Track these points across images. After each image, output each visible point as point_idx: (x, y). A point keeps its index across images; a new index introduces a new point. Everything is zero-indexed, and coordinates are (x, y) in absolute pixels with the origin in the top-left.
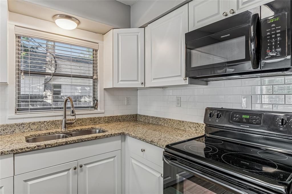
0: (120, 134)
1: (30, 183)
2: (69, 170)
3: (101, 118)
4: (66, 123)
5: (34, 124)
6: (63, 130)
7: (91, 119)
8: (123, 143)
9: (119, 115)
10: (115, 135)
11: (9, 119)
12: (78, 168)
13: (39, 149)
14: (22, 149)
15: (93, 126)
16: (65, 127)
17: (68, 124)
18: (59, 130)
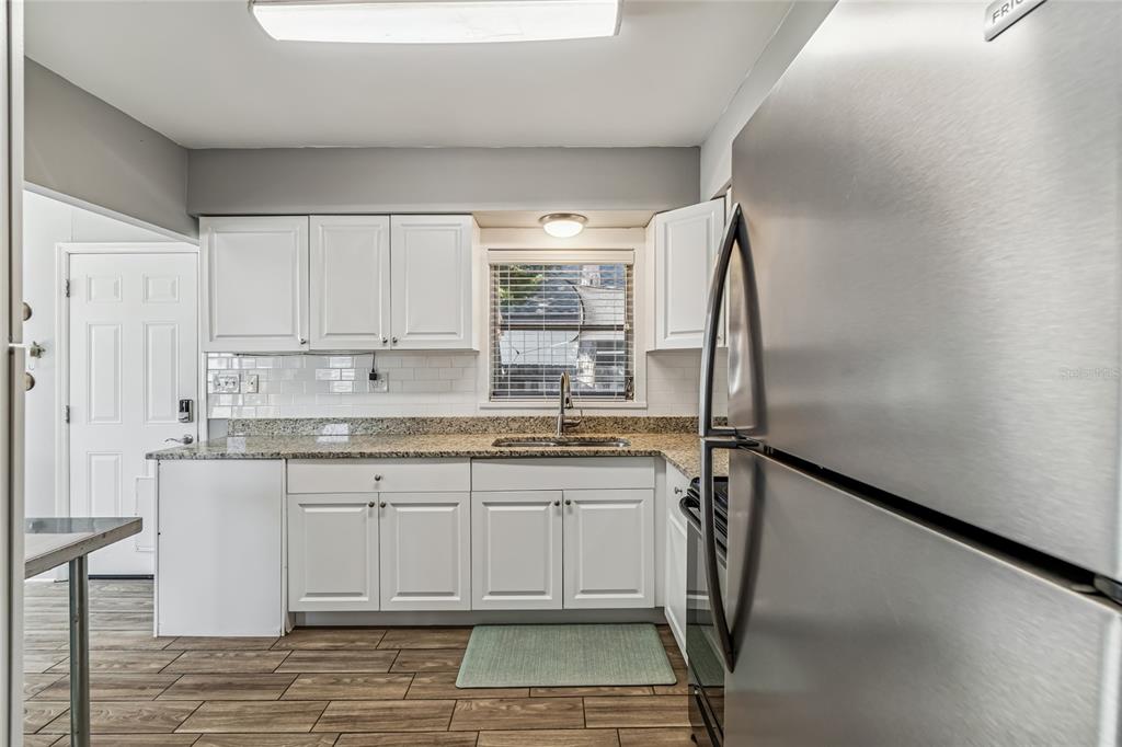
0: (650, 453)
1: (491, 508)
2: (548, 504)
3: (639, 418)
4: (563, 424)
5: (514, 420)
6: (558, 436)
7: (616, 420)
8: (660, 476)
9: (684, 416)
10: (637, 454)
11: (482, 408)
12: (563, 505)
13: (512, 457)
14: (480, 453)
15: (617, 436)
16: (562, 431)
17: (567, 427)
18: (550, 435)
